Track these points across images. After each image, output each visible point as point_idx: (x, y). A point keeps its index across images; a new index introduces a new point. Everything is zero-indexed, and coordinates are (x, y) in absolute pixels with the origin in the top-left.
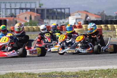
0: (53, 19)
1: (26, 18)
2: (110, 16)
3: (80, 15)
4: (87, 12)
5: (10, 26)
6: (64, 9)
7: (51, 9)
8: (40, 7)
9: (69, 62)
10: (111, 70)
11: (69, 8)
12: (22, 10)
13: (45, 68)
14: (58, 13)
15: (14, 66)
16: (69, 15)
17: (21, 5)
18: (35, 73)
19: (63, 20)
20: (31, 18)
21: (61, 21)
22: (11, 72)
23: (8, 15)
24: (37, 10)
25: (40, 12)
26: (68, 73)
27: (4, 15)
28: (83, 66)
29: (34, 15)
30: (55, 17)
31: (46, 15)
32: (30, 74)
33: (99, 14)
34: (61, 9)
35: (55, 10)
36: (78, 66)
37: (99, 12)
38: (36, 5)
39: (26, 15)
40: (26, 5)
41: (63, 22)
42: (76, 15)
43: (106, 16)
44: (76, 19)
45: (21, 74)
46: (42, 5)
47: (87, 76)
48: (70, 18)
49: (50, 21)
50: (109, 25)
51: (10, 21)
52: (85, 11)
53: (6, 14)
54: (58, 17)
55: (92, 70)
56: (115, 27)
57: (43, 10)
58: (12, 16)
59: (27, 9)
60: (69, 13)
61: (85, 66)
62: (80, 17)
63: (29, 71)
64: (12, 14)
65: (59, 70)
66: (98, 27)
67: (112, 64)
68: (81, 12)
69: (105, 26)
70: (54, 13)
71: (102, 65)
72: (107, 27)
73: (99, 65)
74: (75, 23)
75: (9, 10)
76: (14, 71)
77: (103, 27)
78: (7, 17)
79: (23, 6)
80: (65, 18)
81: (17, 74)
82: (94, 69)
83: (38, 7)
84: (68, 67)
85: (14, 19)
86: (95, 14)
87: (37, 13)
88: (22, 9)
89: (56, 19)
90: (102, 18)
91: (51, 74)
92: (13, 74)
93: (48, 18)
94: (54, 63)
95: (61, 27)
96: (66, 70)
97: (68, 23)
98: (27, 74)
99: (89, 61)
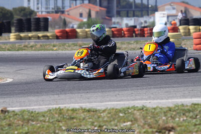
0: (128, 16)
1: (81, 15)
3: (174, 9)
4: (187, 3)
5: (55, 28)
9: (156, 90)
12: (74, 2)
13: (114, 101)
14: (136, 6)
15: (62, 96)
16: (155, 9)
18: (98, 108)
19: (145, 18)
20: (89, 15)
21: (142, 20)
22: (57, 106)
23: (51, 10)
24: (101, 0)
25: (105, 4)
26: (155, 109)
27: (44, 10)
28: (180, 97)
29: (95, 9)
30: (132, 12)
31: (115, 9)
32: (89, 111)
35: (131, 1)
36: (172, 98)
39: (81, 10)
41: (146, 22)
42: (168, 9)
44: (168, 17)
45: (74, 110)
47: (187, 114)
48: (157, 14)
49: (122, 20)
51: (54, 19)
52: (183, 2)
53: (47, 8)
54: (137, 13)
55: (195, 104)
57: (110, 1)
58: (57, 12)
60: (156, 6)
61: (184, 97)
62: (174, 12)
63: (87, 106)
64: (58, 8)
65: (139, 103)
70: (130, 6)
74: (166, 24)
76: (62, 106)
78: (48, 12)
80: (148, 15)
81: (68, 110)
84: (154, 99)
85: (60, 17)
87: (100, 6)
89: (134, 16)
91: (125, 111)
92: (60, 111)
93: (119, 14)
94: (130, 92)
95: (142, 30)
96: (151, 103)
97: (154, 23)
98: (84, 110)
99: (190, 88)
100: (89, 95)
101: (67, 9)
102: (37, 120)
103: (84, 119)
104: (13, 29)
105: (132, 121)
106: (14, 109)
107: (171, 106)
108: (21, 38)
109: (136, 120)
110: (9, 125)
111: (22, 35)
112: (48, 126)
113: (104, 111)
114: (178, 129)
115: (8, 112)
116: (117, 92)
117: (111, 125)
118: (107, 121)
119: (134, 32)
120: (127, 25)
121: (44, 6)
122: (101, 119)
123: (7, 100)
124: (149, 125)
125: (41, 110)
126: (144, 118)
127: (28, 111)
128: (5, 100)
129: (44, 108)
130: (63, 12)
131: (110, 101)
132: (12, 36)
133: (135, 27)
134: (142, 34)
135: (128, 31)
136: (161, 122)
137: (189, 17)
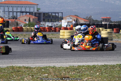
0: (48, 22)
1: (25, 20)
3: (71, 18)
4: (78, 16)
5: (12, 26)
7: (47, 13)
8: (38, 11)
9: (61, 58)
10: (96, 66)
11: (62, 13)
12: (22, 14)
13: (40, 63)
14: (53, 17)
15: (14, 60)
16: (62, 19)
17: (21, 9)
18: (32, 67)
19: (57, 23)
20: (29, 20)
21: (55, 23)
22: (11, 65)
23: (10, 17)
24: (35, 13)
25: (37, 15)
26: (60, 68)
27: (7, 17)
28: (72, 62)
29: (32, 17)
30: (50, 20)
31: (42, 18)
32: (27, 68)
33: (87, 18)
34: (55, 13)
35: (50, 14)
36: (68, 62)
37: (87, 17)
38: (34, 9)
39: (25, 18)
40: (26, 9)
41: (57, 25)
42: (68, 19)
43: (93, 20)
44: (68, 22)
45: (20, 67)
46: (40, 9)
47: (75, 71)
48: (63, 21)
49: (46, 23)
51: (12, 22)
52: (76, 15)
54: (53, 20)
55: (80, 66)
56: (101, 30)
57: (40, 14)
58: (13, 18)
59: (26, 12)
60: (62, 17)
61: (74, 62)
62: (71, 20)
63: (26, 65)
64: (14, 16)
65: (52, 65)
67: (97, 61)
70: (49, 16)
73: (86, 62)
74: (67, 26)
75: (11, 13)
76: (14, 65)
78: (9, 18)
79: (23, 10)
80: (58, 21)
81: (17, 67)
82: (82, 65)
83: (36, 11)
84: (59, 63)
85: (15, 21)
87: (35, 16)
88: (23, 12)
89: (51, 22)
91: (45, 68)
92: (13, 68)
93: (44, 20)
94: (48, 59)
95: (55, 28)
96: (58, 65)
97: (61, 25)
98: (25, 67)
99: (78, 58)
101: (18, 17)
102: (1, 72)
103: (24, 72)
105: (48, 73)
107: (68, 66)
109: (50, 73)
112: (7, 75)
113: (35, 68)
116: (41, 59)
117: (38, 75)
118: (36, 73)
119: (51, 29)
120: (48, 26)
122: (33, 72)
124: (56, 76)
125: (4, 67)
126: (54, 72)
131: (38, 63)
133: (52, 27)
134: (55, 31)
135: (48, 28)
136: (62, 74)
137: (78, 23)
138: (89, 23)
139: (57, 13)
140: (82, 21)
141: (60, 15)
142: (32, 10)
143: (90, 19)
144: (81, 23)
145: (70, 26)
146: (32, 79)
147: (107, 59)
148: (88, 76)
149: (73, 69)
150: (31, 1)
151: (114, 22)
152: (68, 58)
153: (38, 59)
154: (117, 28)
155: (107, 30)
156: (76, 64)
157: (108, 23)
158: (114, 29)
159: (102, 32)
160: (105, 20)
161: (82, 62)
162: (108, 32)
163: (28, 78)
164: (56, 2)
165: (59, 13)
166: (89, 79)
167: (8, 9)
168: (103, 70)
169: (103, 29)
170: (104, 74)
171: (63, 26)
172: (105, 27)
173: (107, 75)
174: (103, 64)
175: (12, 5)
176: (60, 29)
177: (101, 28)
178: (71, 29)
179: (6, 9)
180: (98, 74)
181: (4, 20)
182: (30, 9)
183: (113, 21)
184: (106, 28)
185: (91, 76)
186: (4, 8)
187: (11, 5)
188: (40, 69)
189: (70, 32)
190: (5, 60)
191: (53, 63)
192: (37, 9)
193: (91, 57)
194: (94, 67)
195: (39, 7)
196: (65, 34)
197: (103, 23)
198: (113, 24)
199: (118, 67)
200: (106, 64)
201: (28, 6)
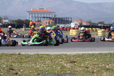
0: (62, 24)
1: (46, 23)
2: (95, 23)
3: (77, 22)
4: (82, 20)
5: (37, 27)
6: (69, 18)
7: (61, 18)
8: (55, 17)
9: (70, 49)
10: (95, 54)
11: (71, 18)
13: (56, 52)
14: (65, 20)
15: (39, 50)
17: (44, 15)
18: (51, 54)
19: (68, 25)
20: (49, 23)
21: (67, 25)
22: (37, 53)
23: (36, 21)
24: (53, 18)
25: (55, 19)
26: (70, 55)
27: (34, 21)
28: (78, 51)
29: (51, 21)
30: (63, 23)
31: (58, 21)
32: (48, 55)
33: (88, 22)
34: (67, 18)
35: (63, 19)
36: (76, 51)
37: (88, 21)
38: (52, 15)
39: (46, 21)
40: (47, 15)
41: (68, 26)
42: (75, 22)
43: (92, 23)
44: (75, 24)
45: (43, 54)
46: (56, 15)
47: (80, 57)
48: (72, 23)
49: (60, 25)
50: (94, 28)
51: (37, 24)
52: (81, 20)
53: (35, 20)
54: (65, 23)
55: (83, 54)
56: (98, 30)
57: (56, 19)
58: (38, 22)
59: (47, 18)
60: (71, 21)
61: (80, 51)
62: (77, 23)
63: (47, 53)
64: (39, 20)
65: (64, 53)
66: (88, 29)
67: (95, 50)
68: (78, 20)
69: (92, 29)
70: (63, 20)
71: (89, 51)
72: (92, 30)
74: (74, 27)
75: (37, 18)
76: (39, 53)
77: (90, 30)
78: (35, 22)
79: (45, 16)
80: (69, 24)
81: (41, 54)
82: (85, 53)
83: (53, 17)
84: (70, 52)
85: (39, 23)
86: (86, 22)
87: (53, 20)
88: (45, 17)
89: (64, 24)
90: (90, 24)
91: (60, 55)
92: (38, 55)
93: (59, 23)
94: (62, 49)
95: (67, 28)
96: (68, 53)
97: (70, 26)
98: (46, 55)
99: (82, 49)
100: (48, 50)
101: (42, 21)
102: (30, 57)
103: (46, 57)
104: (24, 27)
105: (62, 59)
106: (23, 53)
107: (75, 54)
108: (26, 30)
109: (63, 58)
110: (21, 59)
111: (27, 29)
112: (34, 60)
113: (53, 55)
114: (77, 62)
115: (21, 54)
116: (57, 49)
117: (55, 60)
118: (54, 58)
119: (64, 29)
120: (61, 27)
121: (34, 19)
122: (52, 58)
123: (21, 50)
124: (68, 60)
125: (32, 54)
126: (66, 58)
127: (27, 54)
128: (20, 50)
129: (32, 53)
130: (40, 22)
131: (55, 52)
132: (23, 29)
133: (64, 27)
134: (66, 30)
135: (62, 29)
136: (72, 59)
137: (82, 25)
138: (89, 25)
139: (68, 18)
140: (85, 24)
141: (70, 19)
142: (51, 16)
143: (90, 22)
144: (84, 25)
145: (76, 27)
146: (51, 63)
147: (102, 49)
148: (89, 61)
149: (79, 56)
150: (50, 10)
151: (107, 24)
152: (76, 49)
153: (55, 49)
154: (109, 29)
155: (101, 30)
156: (81, 53)
157: (102, 25)
158: (107, 29)
159: (98, 31)
160: (101, 23)
161: (85, 51)
162: (103, 31)
163: (48, 61)
164: (67, 11)
165: (69, 19)
166: (90, 63)
167: (35, 15)
168: (99, 57)
169: (99, 29)
170: (100, 59)
171: (72, 27)
172: (100, 27)
173: (102, 60)
174: (99, 52)
175: (35, 13)
176: (70, 29)
177: (97, 29)
178: (77, 29)
179: (34, 15)
180: (96, 59)
181: (33, 23)
182: (49, 15)
183: (105, 23)
184: (101, 29)
185: (91, 61)
186: (32, 15)
187: (37, 13)
188: (56, 56)
189: (76, 31)
190: (33, 50)
191: (66, 52)
192: (54, 15)
193: (91, 48)
194: (93, 54)
195: (55, 14)
196: (73, 32)
197: (99, 25)
198: (106, 25)
199: (109, 55)
200: (101, 52)
201: (48, 13)
